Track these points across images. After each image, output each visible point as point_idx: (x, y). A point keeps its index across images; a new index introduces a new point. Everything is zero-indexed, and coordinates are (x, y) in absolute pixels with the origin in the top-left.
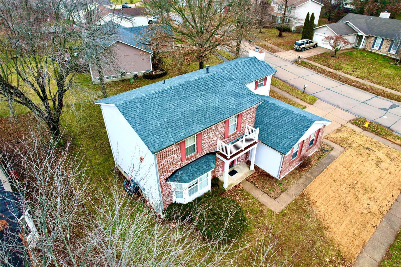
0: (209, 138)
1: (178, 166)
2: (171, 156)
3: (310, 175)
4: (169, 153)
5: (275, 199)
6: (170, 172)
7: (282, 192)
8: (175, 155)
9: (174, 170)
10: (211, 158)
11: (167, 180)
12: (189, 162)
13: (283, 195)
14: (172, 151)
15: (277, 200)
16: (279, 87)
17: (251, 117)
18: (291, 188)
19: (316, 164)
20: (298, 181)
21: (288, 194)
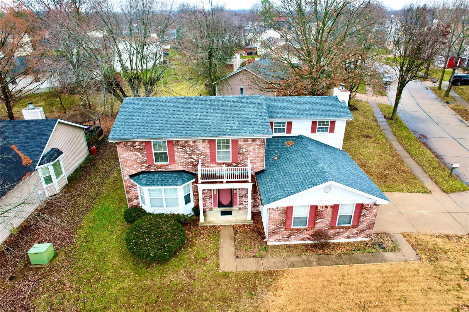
0: (185, 152)
1: (144, 168)
2: (135, 153)
3: (315, 260)
4: (132, 149)
5: (237, 257)
6: (134, 169)
7: (254, 256)
8: (139, 154)
9: (140, 170)
10: (186, 177)
11: (131, 176)
12: (159, 170)
13: (251, 260)
14: (135, 148)
15: (239, 260)
16: (416, 159)
17: (256, 151)
18: (271, 259)
19: (343, 254)
20: (291, 257)
21: (258, 262)
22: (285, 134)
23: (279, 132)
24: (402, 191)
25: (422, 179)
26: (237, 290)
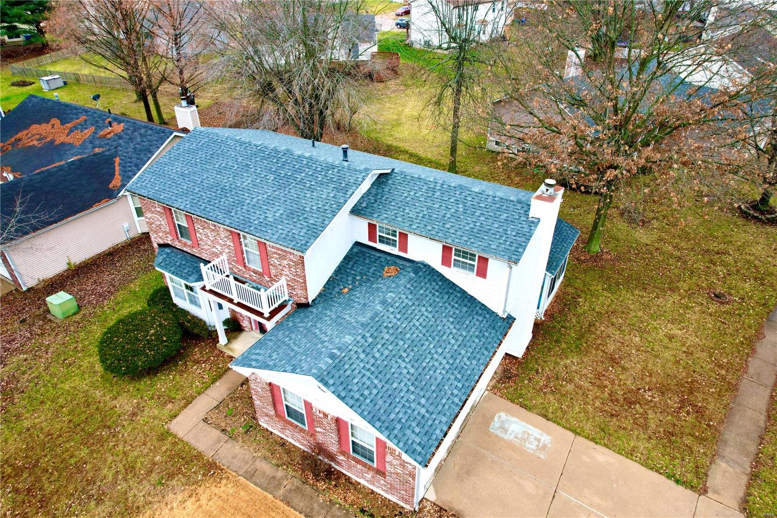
0: (207, 236)
1: (169, 240)
7: (223, 430)
8: (161, 219)
17: (292, 269)
18: (237, 447)
19: (341, 505)
20: (264, 462)
21: (219, 441)
22: (395, 251)
23: (388, 244)
24: (630, 454)
25: (730, 451)
26: (154, 464)
